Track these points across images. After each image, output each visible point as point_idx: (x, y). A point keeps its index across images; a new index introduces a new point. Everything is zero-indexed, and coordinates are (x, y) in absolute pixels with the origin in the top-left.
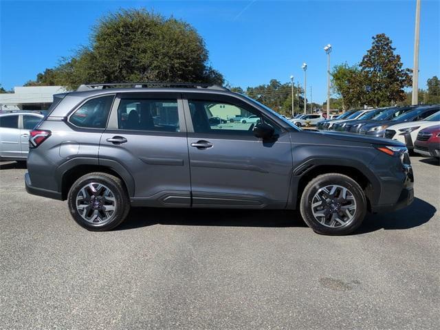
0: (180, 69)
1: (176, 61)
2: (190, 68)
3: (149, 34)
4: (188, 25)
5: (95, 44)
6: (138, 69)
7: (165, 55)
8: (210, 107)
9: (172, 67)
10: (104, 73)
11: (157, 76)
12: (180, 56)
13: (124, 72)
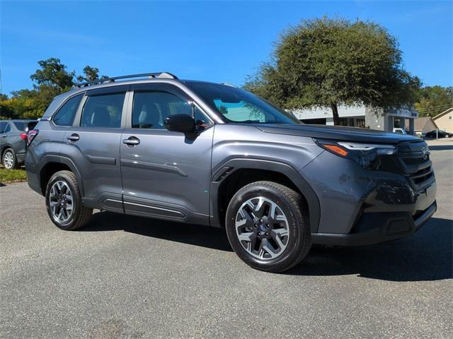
0: (359, 75)
1: (354, 66)
2: (371, 73)
3: (327, 42)
4: (377, 25)
5: (276, 59)
6: (315, 80)
7: (342, 61)
8: (435, 119)
9: (350, 74)
10: (282, 87)
11: (333, 85)
12: (359, 61)
13: (301, 84)
